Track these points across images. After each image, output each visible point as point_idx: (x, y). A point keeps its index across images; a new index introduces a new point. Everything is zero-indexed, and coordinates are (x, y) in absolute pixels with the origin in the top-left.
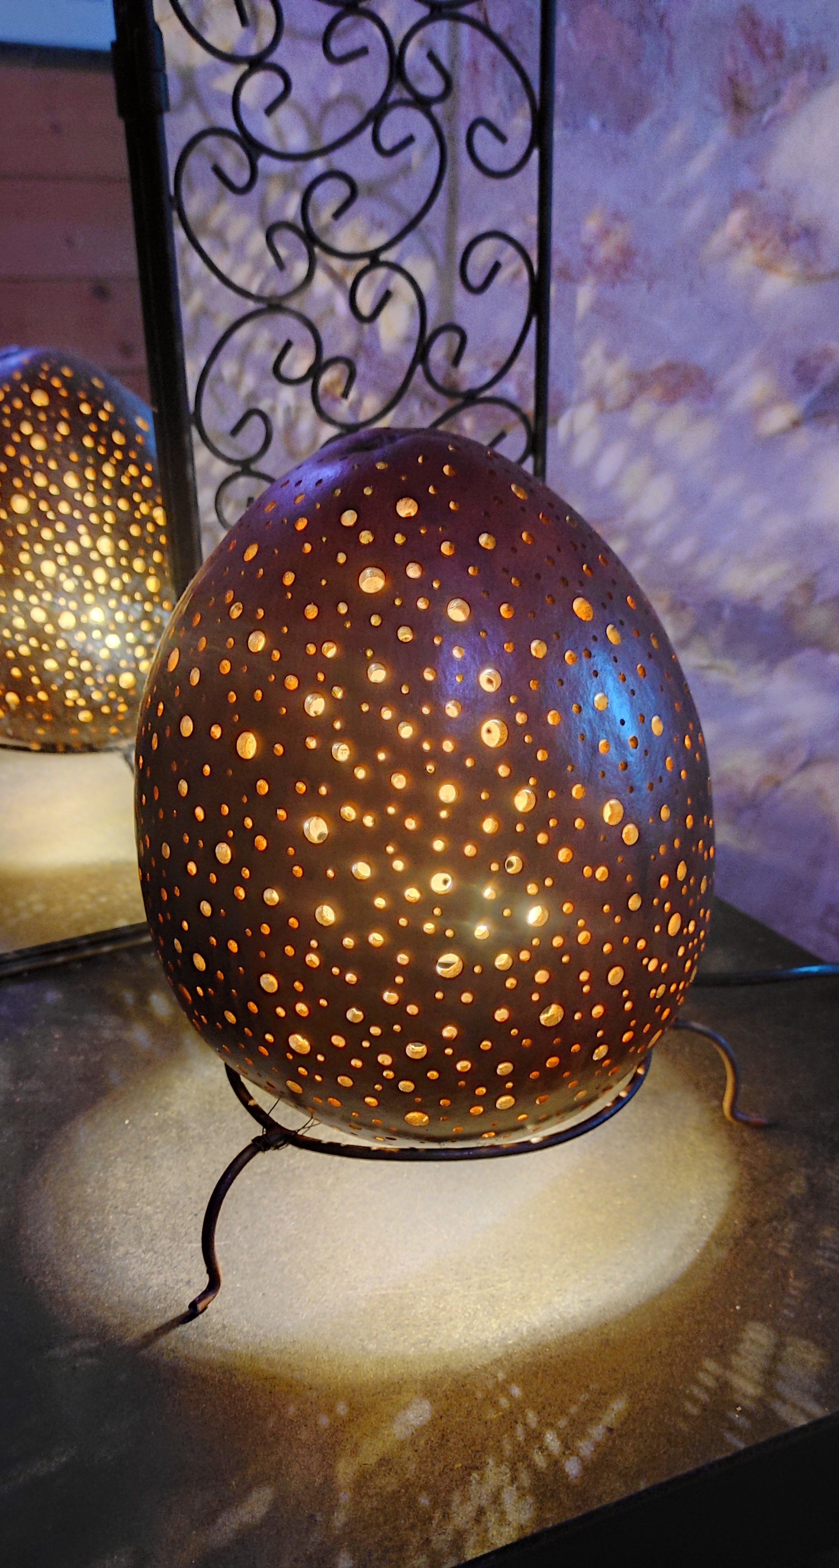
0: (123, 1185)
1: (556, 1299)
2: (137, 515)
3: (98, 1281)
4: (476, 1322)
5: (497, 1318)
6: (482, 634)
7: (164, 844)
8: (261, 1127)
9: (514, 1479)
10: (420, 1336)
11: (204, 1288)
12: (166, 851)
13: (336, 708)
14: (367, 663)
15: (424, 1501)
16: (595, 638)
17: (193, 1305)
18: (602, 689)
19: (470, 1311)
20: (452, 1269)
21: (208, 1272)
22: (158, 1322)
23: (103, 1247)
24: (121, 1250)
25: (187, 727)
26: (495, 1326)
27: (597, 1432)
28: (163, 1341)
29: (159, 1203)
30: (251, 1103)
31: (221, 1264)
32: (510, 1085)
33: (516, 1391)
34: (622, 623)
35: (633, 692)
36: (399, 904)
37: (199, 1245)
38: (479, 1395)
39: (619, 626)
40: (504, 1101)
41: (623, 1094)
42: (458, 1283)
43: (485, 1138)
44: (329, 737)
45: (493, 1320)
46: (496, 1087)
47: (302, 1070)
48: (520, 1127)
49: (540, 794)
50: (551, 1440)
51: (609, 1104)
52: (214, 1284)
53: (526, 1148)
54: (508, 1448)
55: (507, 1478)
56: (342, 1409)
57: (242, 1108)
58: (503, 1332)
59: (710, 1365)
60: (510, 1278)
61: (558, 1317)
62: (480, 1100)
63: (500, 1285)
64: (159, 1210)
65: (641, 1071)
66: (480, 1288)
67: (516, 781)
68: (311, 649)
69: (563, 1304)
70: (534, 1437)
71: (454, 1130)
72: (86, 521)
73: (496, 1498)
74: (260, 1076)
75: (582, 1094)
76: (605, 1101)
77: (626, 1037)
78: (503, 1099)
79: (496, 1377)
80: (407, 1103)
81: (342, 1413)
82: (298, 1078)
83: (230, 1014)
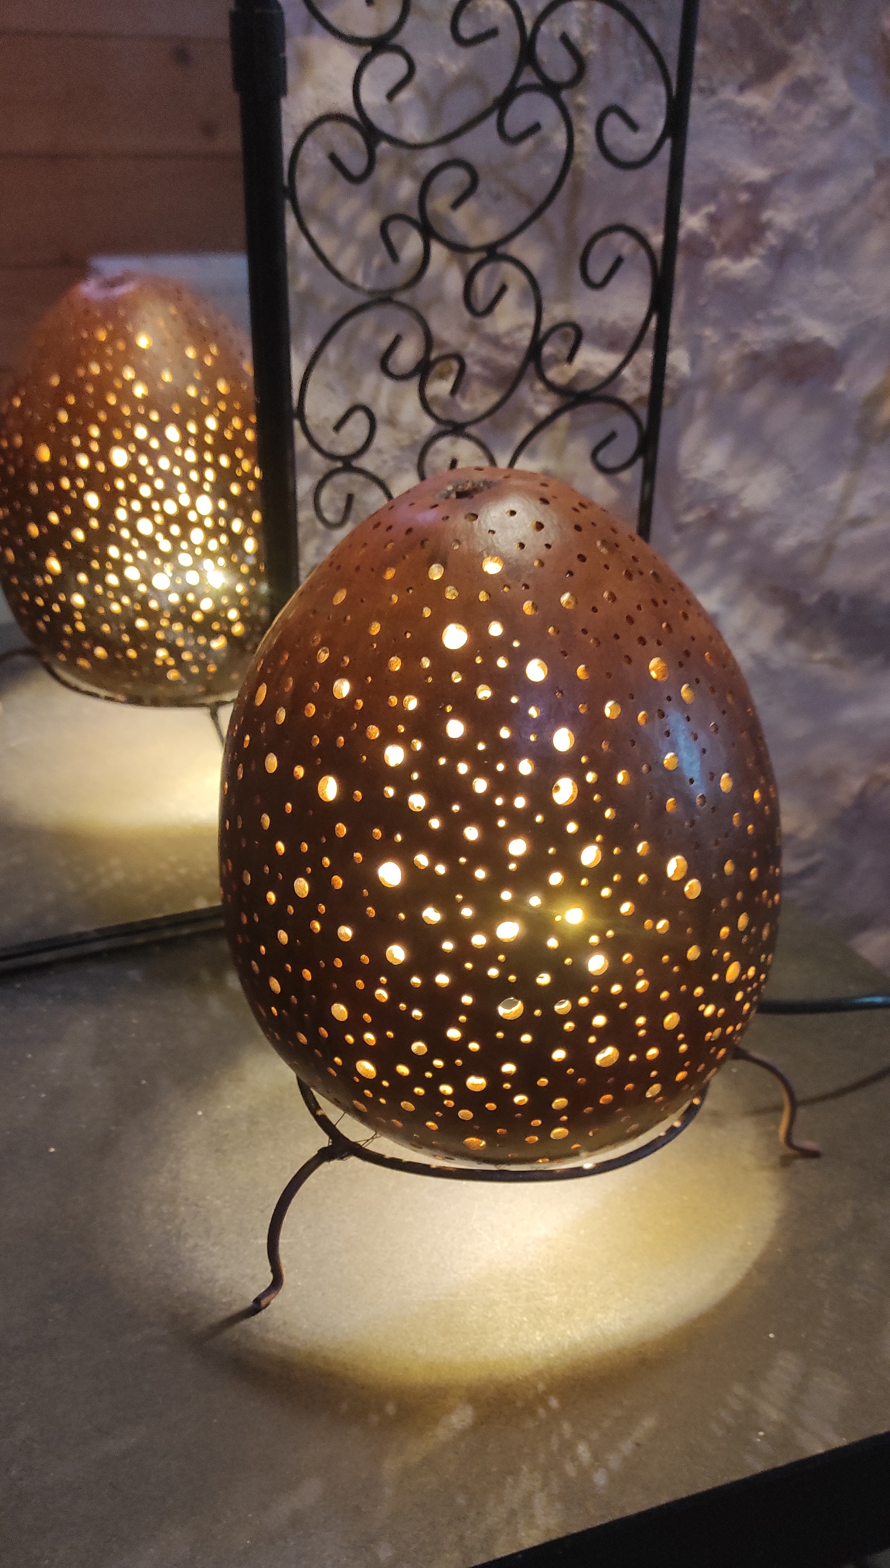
0: (194, 1177)
1: (599, 1316)
2: (239, 473)
3: (169, 1271)
4: (521, 1334)
5: (542, 1330)
6: (558, 695)
7: (245, 872)
8: (327, 1137)
9: (545, 1485)
10: (468, 1344)
11: (268, 1284)
12: (248, 878)
13: (413, 761)
14: (447, 717)
15: (461, 1500)
16: (669, 699)
17: (257, 1301)
18: (673, 747)
19: (516, 1322)
20: (502, 1280)
21: (272, 1271)
22: (223, 1314)
23: (174, 1238)
24: (191, 1242)
25: (272, 763)
26: (539, 1339)
27: (627, 1447)
28: (228, 1333)
29: (228, 1198)
30: (319, 1113)
31: (284, 1261)
32: (565, 1118)
33: (554, 1403)
34: (698, 681)
35: (704, 751)
36: (465, 950)
37: (265, 1241)
38: (519, 1404)
39: (695, 683)
40: (559, 1132)
41: (677, 1124)
42: (507, 1295)
43: (539, 1163)
44: (405, 789)
45: (538, 1333)
46: (552, 1119)
47: (367, 1092)
48: (575, 1154)
49: (605, 848)
50: (583, 1450)
51: (662, 1134)
52: (277, 1282)
53: (579, 1173)
54: (542, 1457)
55: (538, 1484)
56: (391, 1409)
57: (312, 1117)
58: (546, 1345)
59: (739, 1389)
60: (557, 1293)
61: (599, 1333)
62: (535, 1131)
63: (547, 1299)
64: (227, 1204)
65: (696, 1101)
66: (528, 1300)
67: (584, 838)
68: (394, 700)
69: (605, 1321)
70: (568, 1447)
71: (509, 1155)
72: (185, 478)
73: (527, 1503)
74: (328, 1092)
75: (634, 1127)
76: (659, 1131)
77: (681, 1076)
78: (558, 1130)
79: (536, 1388)
80: (467, 1129)
81: (391, 1413)
82: (363, 1099)
83: (302, 1035)
